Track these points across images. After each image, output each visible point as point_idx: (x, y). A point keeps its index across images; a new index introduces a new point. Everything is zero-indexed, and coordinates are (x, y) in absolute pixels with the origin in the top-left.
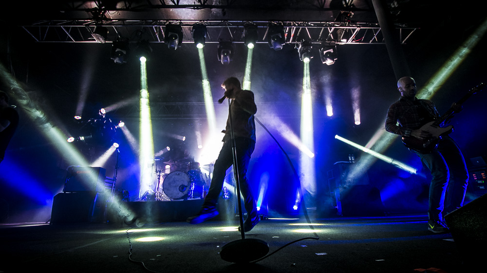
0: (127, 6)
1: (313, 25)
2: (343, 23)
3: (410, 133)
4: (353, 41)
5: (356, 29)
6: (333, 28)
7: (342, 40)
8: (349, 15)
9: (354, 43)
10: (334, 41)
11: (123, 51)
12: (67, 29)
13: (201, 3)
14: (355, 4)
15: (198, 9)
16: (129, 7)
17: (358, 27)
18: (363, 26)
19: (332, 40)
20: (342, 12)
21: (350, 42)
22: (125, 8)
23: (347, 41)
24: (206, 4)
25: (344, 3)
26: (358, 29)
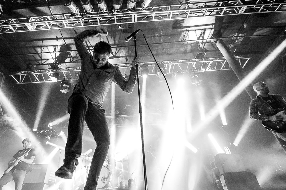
0: (71, 60)
1: (182, 62)
2: (201, 59)
3: (268, 119)
4: (210, 69)
5: (210, 62)
6: (195, 63)
7: (202, 69)
8: (203, 55)
9: (210, 70)
10: (197, 70)
11: (67, 86)
12: (36, 75)
13: (113, 55)
14: (206, 48)
15: (111, 59)
16: (72, 61)
17: (211, 60)
18: (214, 60)
19: (195, 70)
20: (199, 53)
21: (207, 70)
22: (70, 61)
23: (206, 70)
24: (116, 56)
25: (199, 48)
26: (211, 62)
